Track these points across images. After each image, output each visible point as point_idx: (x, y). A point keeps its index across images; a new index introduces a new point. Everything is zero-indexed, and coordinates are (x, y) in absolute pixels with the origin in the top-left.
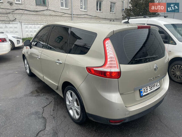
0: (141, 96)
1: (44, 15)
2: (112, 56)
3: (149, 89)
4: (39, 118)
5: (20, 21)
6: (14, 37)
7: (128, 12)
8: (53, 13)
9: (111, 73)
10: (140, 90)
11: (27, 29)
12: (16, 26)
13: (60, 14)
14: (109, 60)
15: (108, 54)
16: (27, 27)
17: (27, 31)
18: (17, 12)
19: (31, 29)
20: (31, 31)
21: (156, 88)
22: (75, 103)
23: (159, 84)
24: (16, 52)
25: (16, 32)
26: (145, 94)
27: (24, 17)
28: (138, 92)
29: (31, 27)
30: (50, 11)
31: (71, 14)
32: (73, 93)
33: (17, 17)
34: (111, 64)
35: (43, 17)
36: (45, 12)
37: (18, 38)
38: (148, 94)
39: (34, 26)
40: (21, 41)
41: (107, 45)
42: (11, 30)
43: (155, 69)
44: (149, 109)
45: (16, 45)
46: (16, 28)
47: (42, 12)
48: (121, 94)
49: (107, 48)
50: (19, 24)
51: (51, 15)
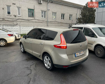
0: (76, 57)
1: (32, 22)
2: (63, 40)
3: (79, 54)
4: (29, 69)
5: (20, 25)
6: (16, 34)
7: (79, 20)
8: (37, 21)
9: (63, 47)
10: (75, 54)
11: (23, 30)
12: (17, 28)
13: (41, 21)
14: (62, 42)
15: (62, 40)
16: (23, 28)
17: (23, 31)
18: (18, 20)
19: (25, 30)
20: (25, 31)
21: (82, 54)
22: (49, 62)
23: (83, 53)
24: (17, 41)
25: (17, 31)
26: (77, 56)
27: (22, 23)
28: (74, 55)
29: (25, 28)
30: (36, 20)
31: (47, 21)
32: (49, 58)
33: (18, 23)
34: (63, 43)
35: (32, 23)
36: (33, 21)
37: (18, 34)
38: (78, 56)
39: (27, 27)
40: (20, 35)
41: (61, 36)
42: (15, 30)
43: (81, 46)
44: (79, 62)
45: (17, 38)
46: (17, 29)
47: (31, 20)
48: (67, 55)
49: (62, 38)
50: (19, 27)
51: (36, 22)
